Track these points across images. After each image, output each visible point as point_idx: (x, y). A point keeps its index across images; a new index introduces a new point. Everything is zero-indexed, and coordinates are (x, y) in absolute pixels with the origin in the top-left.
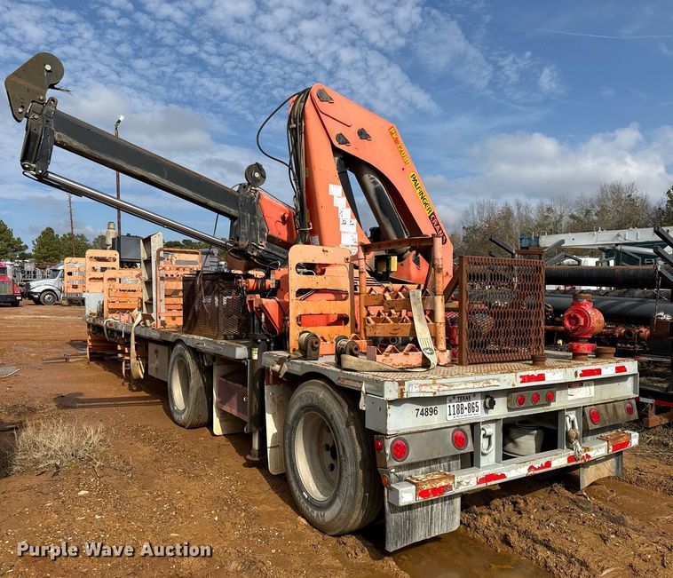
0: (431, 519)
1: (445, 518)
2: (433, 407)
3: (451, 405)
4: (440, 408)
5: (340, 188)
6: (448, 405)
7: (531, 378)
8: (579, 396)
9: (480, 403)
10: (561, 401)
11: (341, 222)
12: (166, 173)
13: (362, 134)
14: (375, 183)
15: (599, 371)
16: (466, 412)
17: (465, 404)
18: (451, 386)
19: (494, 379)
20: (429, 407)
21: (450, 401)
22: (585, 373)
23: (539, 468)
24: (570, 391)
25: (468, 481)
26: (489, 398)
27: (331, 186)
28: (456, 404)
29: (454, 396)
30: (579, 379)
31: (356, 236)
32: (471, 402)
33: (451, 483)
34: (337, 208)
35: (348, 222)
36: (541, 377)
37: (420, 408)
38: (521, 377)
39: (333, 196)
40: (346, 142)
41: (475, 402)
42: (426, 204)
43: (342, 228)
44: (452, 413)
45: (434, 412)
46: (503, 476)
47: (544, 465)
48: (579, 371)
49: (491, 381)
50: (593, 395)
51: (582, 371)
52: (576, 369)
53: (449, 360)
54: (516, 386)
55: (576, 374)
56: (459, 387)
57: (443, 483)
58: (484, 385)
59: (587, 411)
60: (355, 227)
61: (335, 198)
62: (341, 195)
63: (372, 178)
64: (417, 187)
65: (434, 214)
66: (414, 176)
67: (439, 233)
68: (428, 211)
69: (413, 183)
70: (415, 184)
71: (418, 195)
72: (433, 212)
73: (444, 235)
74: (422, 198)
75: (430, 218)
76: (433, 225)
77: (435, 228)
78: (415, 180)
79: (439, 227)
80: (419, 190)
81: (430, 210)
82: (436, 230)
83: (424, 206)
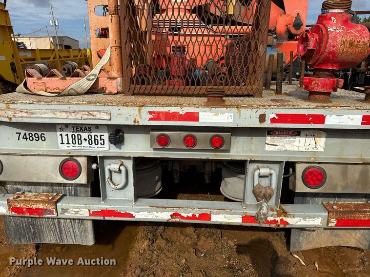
2: (39, 133)
3: (64, 134)
4: (47, 135)
6: (59, 133)
8: (288, 147)
9: (106, 136)
10: (239, 149)
15: (321, 119)
16: (85, 144)
17: (85, 135)
19: (100, 112)
20: (33, 133)
21: (62, 130)
22: (282, 118)
23: (188, 218)
24: (269, 139)
26: (118, 134)
28: (70, 134)
29: (67, 125)
30: (267, 124)
32: (93, 134)
33: (51, 207)
36: (194, 117)
37: (22, 132)
38: (151, 113)
41: (99, 134)
44: (65, 141)
45: (42, 138)
46: (131, 216)
47: (197, 216)
48: (271, 114)
49: (95, 113)
50: (321, 149)
51: (277, 115)
52: (261, 111)
53: (120, 89)
54: (140, 124)
55: (262, 118)
56: (43, 116)
57: (41, 206)
58: (86, 117)
59: (300, 169)
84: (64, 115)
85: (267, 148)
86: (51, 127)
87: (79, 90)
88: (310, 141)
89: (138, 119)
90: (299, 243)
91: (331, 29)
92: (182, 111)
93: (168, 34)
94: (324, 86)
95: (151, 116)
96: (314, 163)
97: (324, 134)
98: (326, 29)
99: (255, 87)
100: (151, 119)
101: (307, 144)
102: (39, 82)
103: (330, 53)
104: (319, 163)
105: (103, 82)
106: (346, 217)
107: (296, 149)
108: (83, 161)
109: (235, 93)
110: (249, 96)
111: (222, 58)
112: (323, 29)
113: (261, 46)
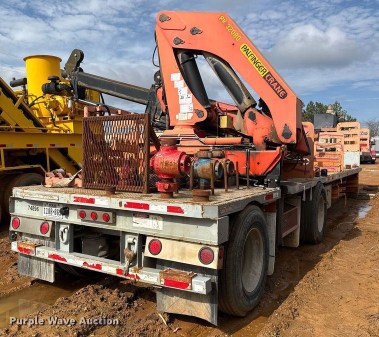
0: (41, 270)
1: (48, 273)
2: (37, 207)
3: (46, 208)
4: (40, 208)
5: (179, 74)
6: (44, 207)
7: (83, 200)
8: (144, 226)
10: (121, 224)
11: (180, 97)
13: (194, 31)
14: (213, 62)
15: (146, 206)
16: (53, 214)
17: (54, 209)
18: (31, 195)
19: (55, 196)
20: (34, 206)
21: (45, 206)
22: (129, 205)
23: (91, 266)
24: (134, 219)
25: (43, 253)
26: (65, 210)
27: (172, 75)
28: (48, 208)
29: (47, 203)
30: (123, 208)
31: (192, 106)
32: (57, 209)
33: (33, 250)
34: (177, 88)
35: (185, 97)
36: (92, 201)
37: (31, 205)
38: (75, 197)
40: (181, 42)
42: (259, 67)
43: (181, 101)
44: (46, 212)
45: (37, 209)
46: (64, 259)
47: (95, 265)
48: (124, 202)
49: (53, 196)
50: (161, 229)
51: (127, 203)
52: (120, 200)
54: (70, 203)
55: (120, 204)
56: (35, 196)
57: (29, 248)
58: (50, 198)
59: (148, 240)
60: (191, 99)
61: (175, 82)
62: (179, 79)
63: (211, 59)
64: (249, 55)
65: (270, 74)
66: (245, 47)
67: (276, 90)
68: (263, 72)
69: (245, 53)
70: (247, 53)
71: (250, 61)
72: (269, 72)
73: (284, 90)
74: (254, 63)
75: (264, 77)
76: (269, 84)
77: (271, 86)
78: (246, 50)
79: (276, 84)
80: (251, 58)
81: (265, 70)
82: (272, 87)
83: (257, 69)
84: (42, 197)
85: (134, 225)
86: (40, 203)
87: (62, 185)
88: (155, 222)
89: (69, 201)
90: (163, 305)
92: (88, 197)
94: (160, 188)
95: (75, 199)
96: (155, 237)
97: (161, 218)
100: (74, 201)
101: (154, 224)
102: (50, 179)
103: (157, 168)
104: (159, 237)
106: (169, 278)
107: (148, 227)
108: (50, 223)
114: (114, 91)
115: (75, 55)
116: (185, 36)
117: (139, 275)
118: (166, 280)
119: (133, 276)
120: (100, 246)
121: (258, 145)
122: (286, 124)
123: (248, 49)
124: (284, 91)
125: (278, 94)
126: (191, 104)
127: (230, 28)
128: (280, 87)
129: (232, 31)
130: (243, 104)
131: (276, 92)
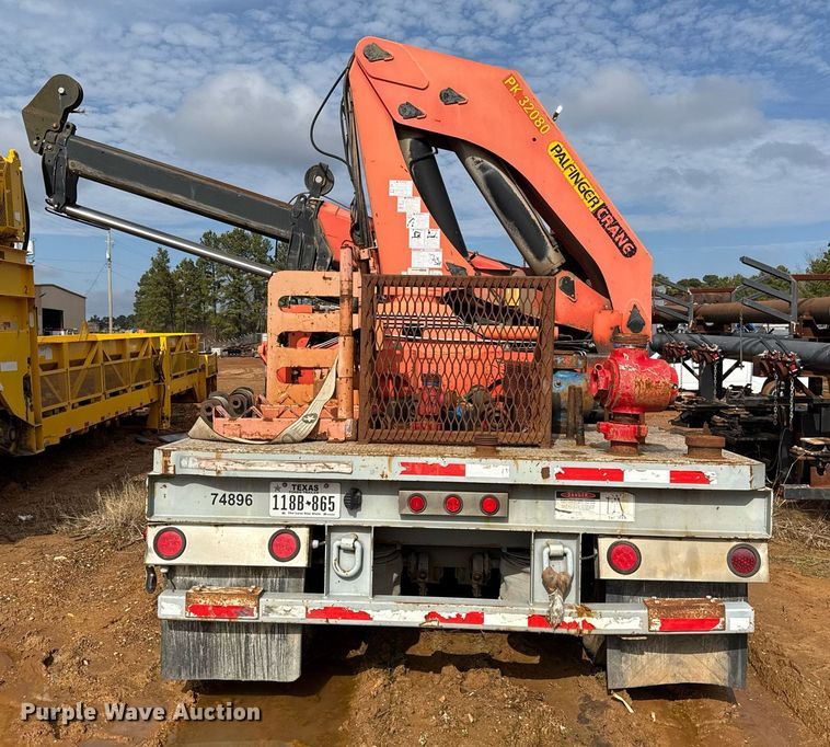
0: (247, 655)
1: (274, 659)
2: (245, 494)
3: (280, 495)
4: (256, 496)
5: (410, 184)
6: (272, 494)
7: (426, 469)
8: (587, 516)
9: (338, 498)
10: (522, 517)
11: (411, 234)
12: (193, 191)
13: (448, 97)
14: (483, 168)
15: (618, 475)
16: (307, 509)
17: (308, 497)
18: (251, 465)
19: (339, 463)
20: (236, 494)
21: (278, 489)
22: (569, 473)
23: (451, 620)
24: (559, 503)
25: (288, 608)
26: (354, 493)
27: (392, 182)
28: (288, 495)
29: (285, 482)
30: (552, 481)
31: (440, 255)
32: (319, 496)
33: (251, 604)
34: (405, 214)
35: (424, 234)
36: (459, 470)
37: (221, 493)
38: (403, 464)
39: (396, 198)
40: (417, 114)
41: (327, 495)
42: (585, 192)
43: (413, 243)
44: (280, 505)
45: (246, 501)
46: (366, 616)
47: (464, 616)
48: (556, 467)
49: (332, 465)
50: (630, 519)
51: (563, 469)
52: (544, 464)
53: (349, 435)
54: (390, 479)
55: (545, 473)
57: (236, 602)
58: (320, 469)
59: (604, 545)
60: (437, 241)
61: (400, 201)
62: (410, 193)
63: (478, 162)
64: (565, 166)
65: (606, 208)
66: (558, 149)
67: (617, 239)
68: (592, 203)
69: (557, 160)
70: (561, 160)
71: (569, 178)
72: (604, 204)
73: (630, 241)
74: (576, 182)
75: (595, 214)
76: (603, 226)
77: (608, 232)
78: (560, 155)
79: (617, 228)
80: (568, 172)
81: (596, 200)
82: (610, 235)
83: (582, 195)
85: (558, 516)
86: (262, 484)
87: (296, 437)
88: (614, 506)
89: (387, 472)
90: (621, 674)
91: (622, 367)
92: (444, 462)
93: (399, 339)
94: (624, 434)
95: (404, 469)
96: (622, 536)
97: (632, 497)
98: (618, 366)
99: (540, 434)
100: (403, 473)
101: (611, 511)
102: (232, 423)
103: (623, 395)
104: (630, 537)
105: (327, 425)
106: (672, 615)
107: (597, 518)
108: (303, 534)
109: (513, 442)
110: (533, 446)
111: (498, 382)
112: (615, 366)
113: (545, 382)
114: (189, 197)
115: (61, 90)
116: (427, 102)
117: (589, 620)
118: (663, 621)
119: (575, 625)
120: (395, 575)
121: (602, 343)
122: (635, 306)
123: (564, 155)
124: (632, 243)
125: (621, 249)
126: (437, 250)
127: (528, 105)
128: (622, 235)
129: (530, 111)
130: (545, 261)
131: (617, 244)
